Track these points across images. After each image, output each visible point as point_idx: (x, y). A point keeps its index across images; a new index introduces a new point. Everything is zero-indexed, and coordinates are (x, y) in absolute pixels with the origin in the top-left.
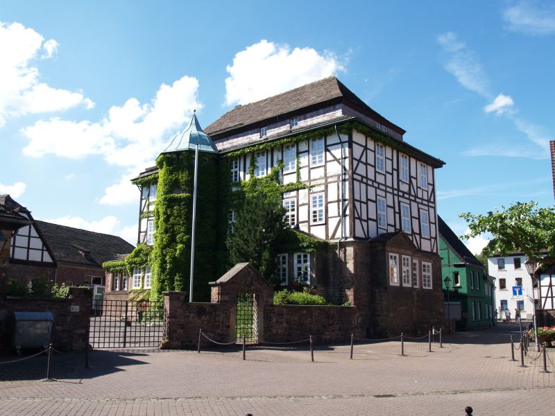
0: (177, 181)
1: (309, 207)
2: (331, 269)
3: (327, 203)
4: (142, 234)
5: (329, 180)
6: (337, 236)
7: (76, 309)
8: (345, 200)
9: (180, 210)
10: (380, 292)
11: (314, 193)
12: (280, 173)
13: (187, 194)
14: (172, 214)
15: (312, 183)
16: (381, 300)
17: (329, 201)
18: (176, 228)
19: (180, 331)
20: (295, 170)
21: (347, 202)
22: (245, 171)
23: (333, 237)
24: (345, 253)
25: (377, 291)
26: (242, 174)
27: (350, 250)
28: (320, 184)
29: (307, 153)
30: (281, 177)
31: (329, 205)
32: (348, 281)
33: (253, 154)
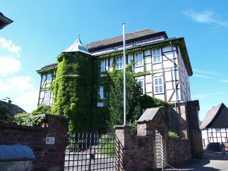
1: (152, 84)
2: (170, 118)
4: (41, 100)
5: (165, 70)
6: (172, 100)
8: (176, 81)
10: (195, 132)
11: (156, 77)
12: (133, 67)
13: (78, 75)
14: (68, 86)
15: (154, 72)
16: (196, 136)
17: (166, 81)
20: (143, 65)
21: (178, 82)
22: (109, 66)
23: (169, 101)
25: (193, 131)
26: (107, 67)
27: (183, 108)
28: (160, 73)
29: (150, 56)
30: (133, 69)
31: (166, 83)
32: (182, 125)
33: (115, 57)
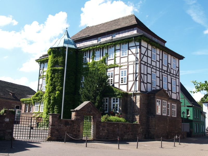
0: (57, 61)
1: (119, 76)
2: (129, 106)
3: (128, 74)
4: (40, 86)
5: (129, 63)
6: (132, 90)
7: (7, 120)
8: (137, 73)
9: (58, 75)
10: (152, 117)
11: (122, 69)
12: (106, 59)
13: (62, 68)
14: (54, 77)
15: (122, 65)
16: (152, 121)
17: (129, 73)
18: (56, 83)
19: (56, 132)
20: (113, 58)
21: (137, 74)
22: (89, 58)
23: (130, 91)
24: (136, 98)
25: (150, 117)
26: (88, 59)
27: (138, 97)
28: (125, 65)
29: (120, 50)
30: (106, 61)
31: (129, 75)
32: (137, 112)
33: (94, 50)
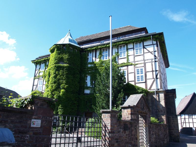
1: (135, 74)
2: (150, 105)
4: (35, 86)
5: (146, 61)
6: (152, 88)
8: (156, 71)
11: (137, 67)
12: (117, 58)
13: (68, 65)
15: (136, 63)
16: (173, 121)
17: (147, 71)
20: (126, 56)
21: (157, 72)
22: (96, 57)
23: (150, 89)
24: (159, 97)
25: (171, 117)
26: (94, 58)
28: (141, 63)
29: (133, 49)
30: (117, 60)
31: (147, 73)
32: (161, 111)
33: (101, 50)
